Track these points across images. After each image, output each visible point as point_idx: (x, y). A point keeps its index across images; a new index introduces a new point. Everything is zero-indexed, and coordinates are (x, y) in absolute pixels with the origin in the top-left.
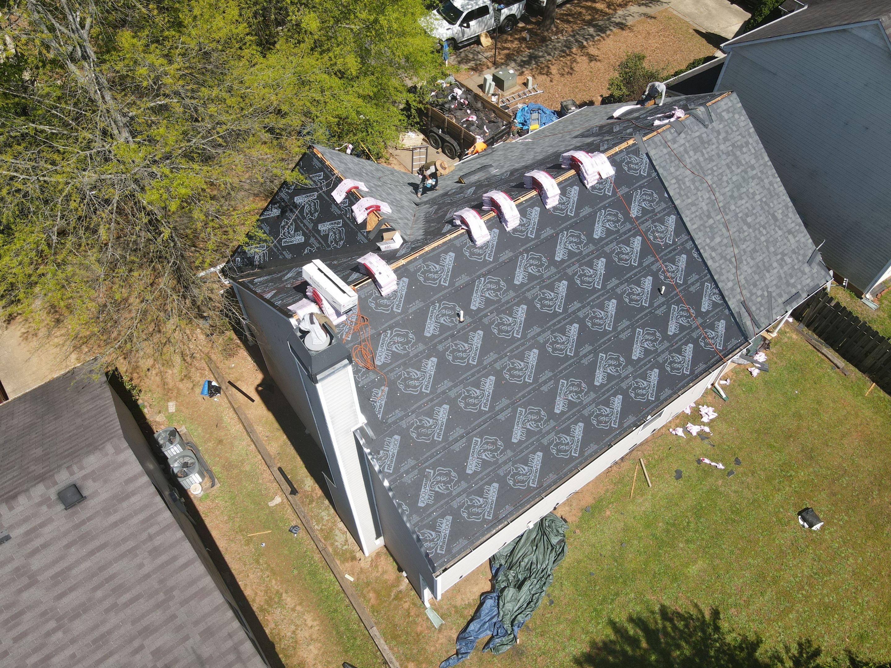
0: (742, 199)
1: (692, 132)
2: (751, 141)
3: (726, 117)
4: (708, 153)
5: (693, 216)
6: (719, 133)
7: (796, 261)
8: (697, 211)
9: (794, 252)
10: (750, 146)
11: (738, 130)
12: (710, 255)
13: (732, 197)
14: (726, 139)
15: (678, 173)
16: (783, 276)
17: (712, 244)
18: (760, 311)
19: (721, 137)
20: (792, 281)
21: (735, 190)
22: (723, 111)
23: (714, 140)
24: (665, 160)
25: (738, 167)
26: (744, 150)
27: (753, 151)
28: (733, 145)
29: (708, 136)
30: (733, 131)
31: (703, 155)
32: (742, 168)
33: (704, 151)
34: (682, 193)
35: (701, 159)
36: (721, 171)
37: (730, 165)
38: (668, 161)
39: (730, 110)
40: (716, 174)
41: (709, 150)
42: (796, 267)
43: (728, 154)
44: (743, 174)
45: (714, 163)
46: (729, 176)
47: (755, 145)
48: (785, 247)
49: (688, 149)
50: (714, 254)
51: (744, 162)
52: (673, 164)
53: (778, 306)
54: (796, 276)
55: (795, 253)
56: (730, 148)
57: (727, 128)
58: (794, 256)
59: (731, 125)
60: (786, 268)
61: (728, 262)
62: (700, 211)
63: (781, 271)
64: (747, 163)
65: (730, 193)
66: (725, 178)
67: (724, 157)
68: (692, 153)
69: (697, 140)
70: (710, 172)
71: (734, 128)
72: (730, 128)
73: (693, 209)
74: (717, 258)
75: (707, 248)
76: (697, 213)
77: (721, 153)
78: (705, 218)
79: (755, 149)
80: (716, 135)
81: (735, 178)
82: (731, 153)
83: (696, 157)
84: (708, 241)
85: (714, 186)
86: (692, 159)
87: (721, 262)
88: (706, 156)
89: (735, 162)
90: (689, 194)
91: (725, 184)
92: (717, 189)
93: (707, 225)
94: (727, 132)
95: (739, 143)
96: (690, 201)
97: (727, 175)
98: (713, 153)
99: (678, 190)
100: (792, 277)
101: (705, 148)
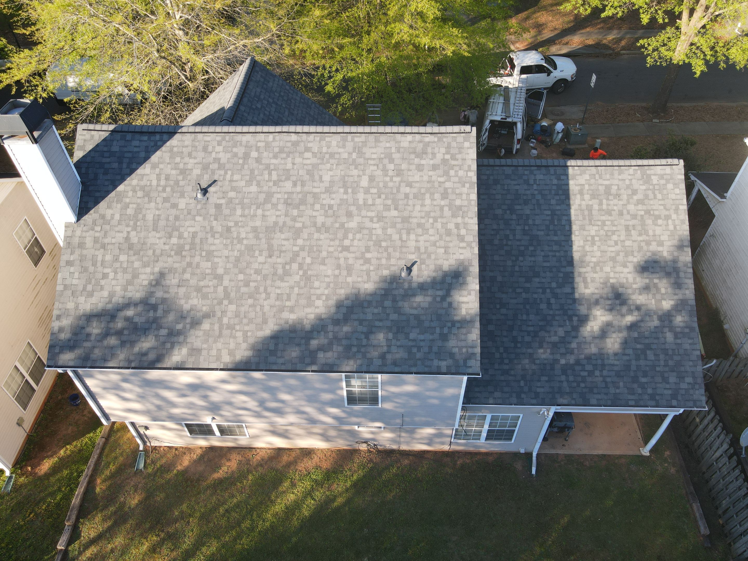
0: (625, 266)
1: (601, 178)
2: (674, 216)
3: (655, 182)
4: (608, 205)
5: (550, 254)
6: (635, 192)
7: (662, 363)
8: (559, 251)
9: (665, 351)
10: (670, 222)
11: (663, 200)
12: (549, 299)
13: (613, 259)
14: (639, 202)
15: (558, 207)
16: (633, 368)
17: (558, 291)
18: (578, 386)
19: (635, 197)
20: (644, 380)
21: (622, 254)
22: (655, 175)
23: (625, 197)
24: (550, 190)
25: (640, 235)
26: (660, 222)
27: (671, 227)
28: (648, 212)
29: (619, 189)
30: (655, 197)
31: (601, 204)
32: (644, 237)
33: (604, 201)
34: (551, 227)
35: (596, 207)
36: (614, 228)
37: (631, 228)
38: (553, 192)
39: (665, 177)
40: (606, 228)
41: (611, 203)
42: (658, 369)
43: (634, 217)
44: (643, 244)
45: (610, 218)
46: (622, 238)
47: (677, 222)
48: (656, 341)
49: (585, 191)
50: (553, 301)
51: (651, 233)
52: (557, 197)
53: (606, 394)
54: (653, 377)
55: (667, 354)
56: (642, 213)
57: (650, 193)
58: (662, 357)
59: (657, 192)
60: (642, 362)
61: (566, 318)
62: (562, 253)
63: (634, 362)
64: (654, 235)
65: (613, 254)
66: (615, 238)
67: (628, 217)
68: (587, 197)
69: (601, 188)
70: (599, 223)
71: (659, 196)
72: (654, 193)
73: (555, 248)
74: (554, 307)
75: (548, 291)
76: (557, 254)
77: (625, 212)
78: (564, 263)
79: (675, 227)
80: (630, 192)
81: (628, 243)
82: (639, 218)
83: (590, 203)
84: (554, 285)
85: (597, 239)
86: (583, 203)
87: (557, 312)
88: (604, 207)
89: (639, 228)
90: (559, 233)
91: (612, 243)
92: (598, 243)
93: (563, 270)
94: (646, 196)
95: (656, 213)
96: (556, 238)
97: (619, 236)
98: (615, 208)
99: (547, 223)
100: (645, 375)
101: (608, 199)
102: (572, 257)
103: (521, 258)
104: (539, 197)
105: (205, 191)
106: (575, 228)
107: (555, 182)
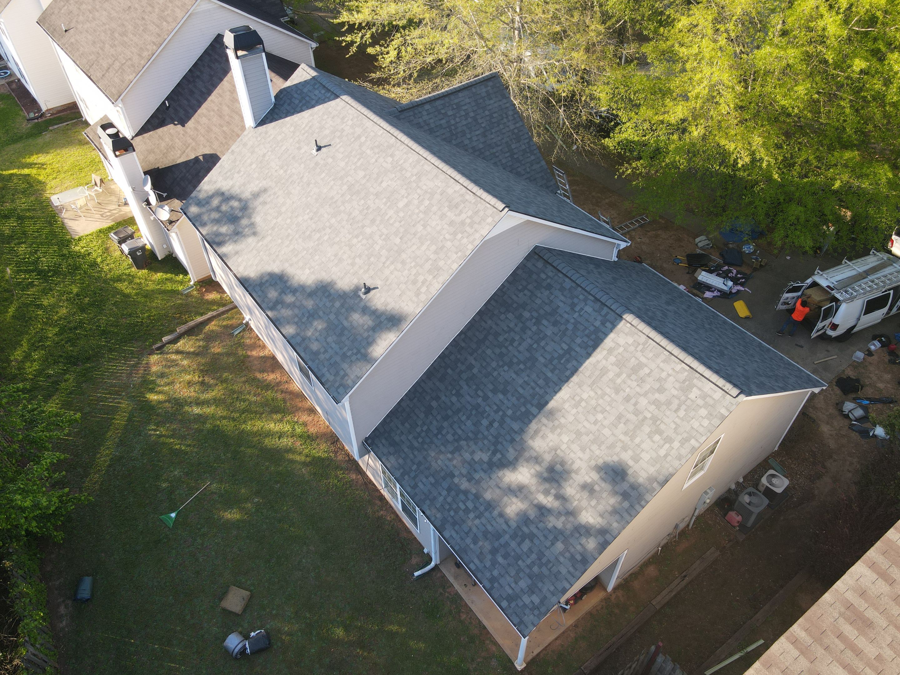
0: (583, 450)
1: (642, 351)
2: (676, 444)
3: (692, 396)
4: (624, 382)
5: (532, 384)
6: (661, 390)
7: (529, 561)
8: (541, 388)
9: (541, 555)
10: (667, 446)
11: (682, 419)
12: (494, 421)
13: (579, 434)
14: (657, 403)
15: (578, 349)
16: (502, 541)
17: (508, 420)
18: (449, 511)
19: (657, 396)
20: (500, 559)
21: (591, 437)
22: (700, 389)
23: (647, 387)
24: (586, 328)
25: (625, 433)
26: (657, 438)
27: (662, 452)
28: (655, 419)
29: (649, 375)
30: (676, 411)
31: (618, 375)
32: (626, 439)
33: (624, 375)
34: (555, 362)
35: (611, 375)
36: (608, 408)
37: (623, 420)
38: (587, 332)
39: (708, 399)
40: (601, 401)
41: (629, 382)
42: (520, 562)
43: (637, 413)
44: (619, 445)
45: (613, 395)
46: (606, 423)
47: (674, 453)
48: (542, 538)
49: (616, 353)
50: (496, 425)
51: (637, 440)
52: (585, 339)
53: (462, 539)
54: (509, 565)
55: (540, 559)
56: (649, 415)
57: (676, 402)
58: (534, 556)
59: (684, 407)
60: (513, 544)
61: (492, 448)
62: (541, 392)
63: (507, 537)
64: (638, 446)
65: (583, 430)
66: (600, 417)
67: (631, 408)
68: (612, 359)
69: (633, 361)
70: (599, 392)
71: (682, 413)
72: (679, 406)
73: (541, 382)
74: (492, 431)
75: (501, 413)
76: (537, 389)
77: (633, 401)
78: (535, 402)
79: (666, 456)
80: (657, 386)
81: (606, 432)
82: (641, 417)
83: (610, 367)
84: (509, 412)
85: (583, 404)
86: (604, 362)
87: (490, 437)
88: (619, 381)
89: (631, 427)
90: (557, 372)
91: (592, 418)
92: (580, 409)
93: (529, 406)
94: (669, 403)
95: (662, 427)
96: (549, 374)
97: (605, 418)
98: (628, 390)
99: (556, 355)
100: (505, 557)
101: (629, 376)
102: (547, 403)
103: (506, 368)
104: (570, 327)
105: (319, 148)
106: (575, 379)
107: (597, 324)
